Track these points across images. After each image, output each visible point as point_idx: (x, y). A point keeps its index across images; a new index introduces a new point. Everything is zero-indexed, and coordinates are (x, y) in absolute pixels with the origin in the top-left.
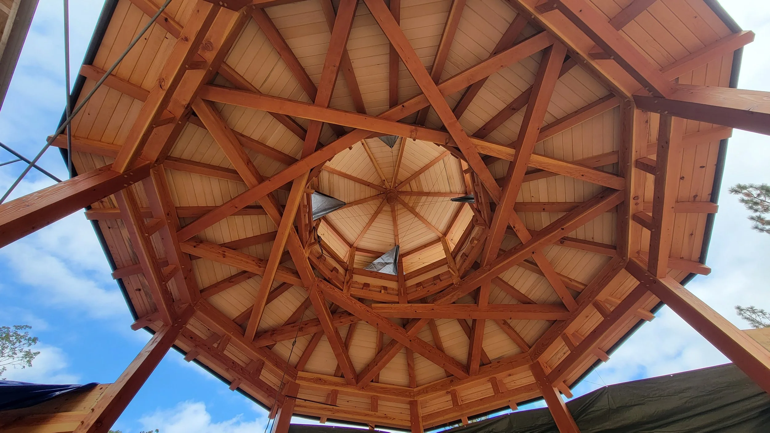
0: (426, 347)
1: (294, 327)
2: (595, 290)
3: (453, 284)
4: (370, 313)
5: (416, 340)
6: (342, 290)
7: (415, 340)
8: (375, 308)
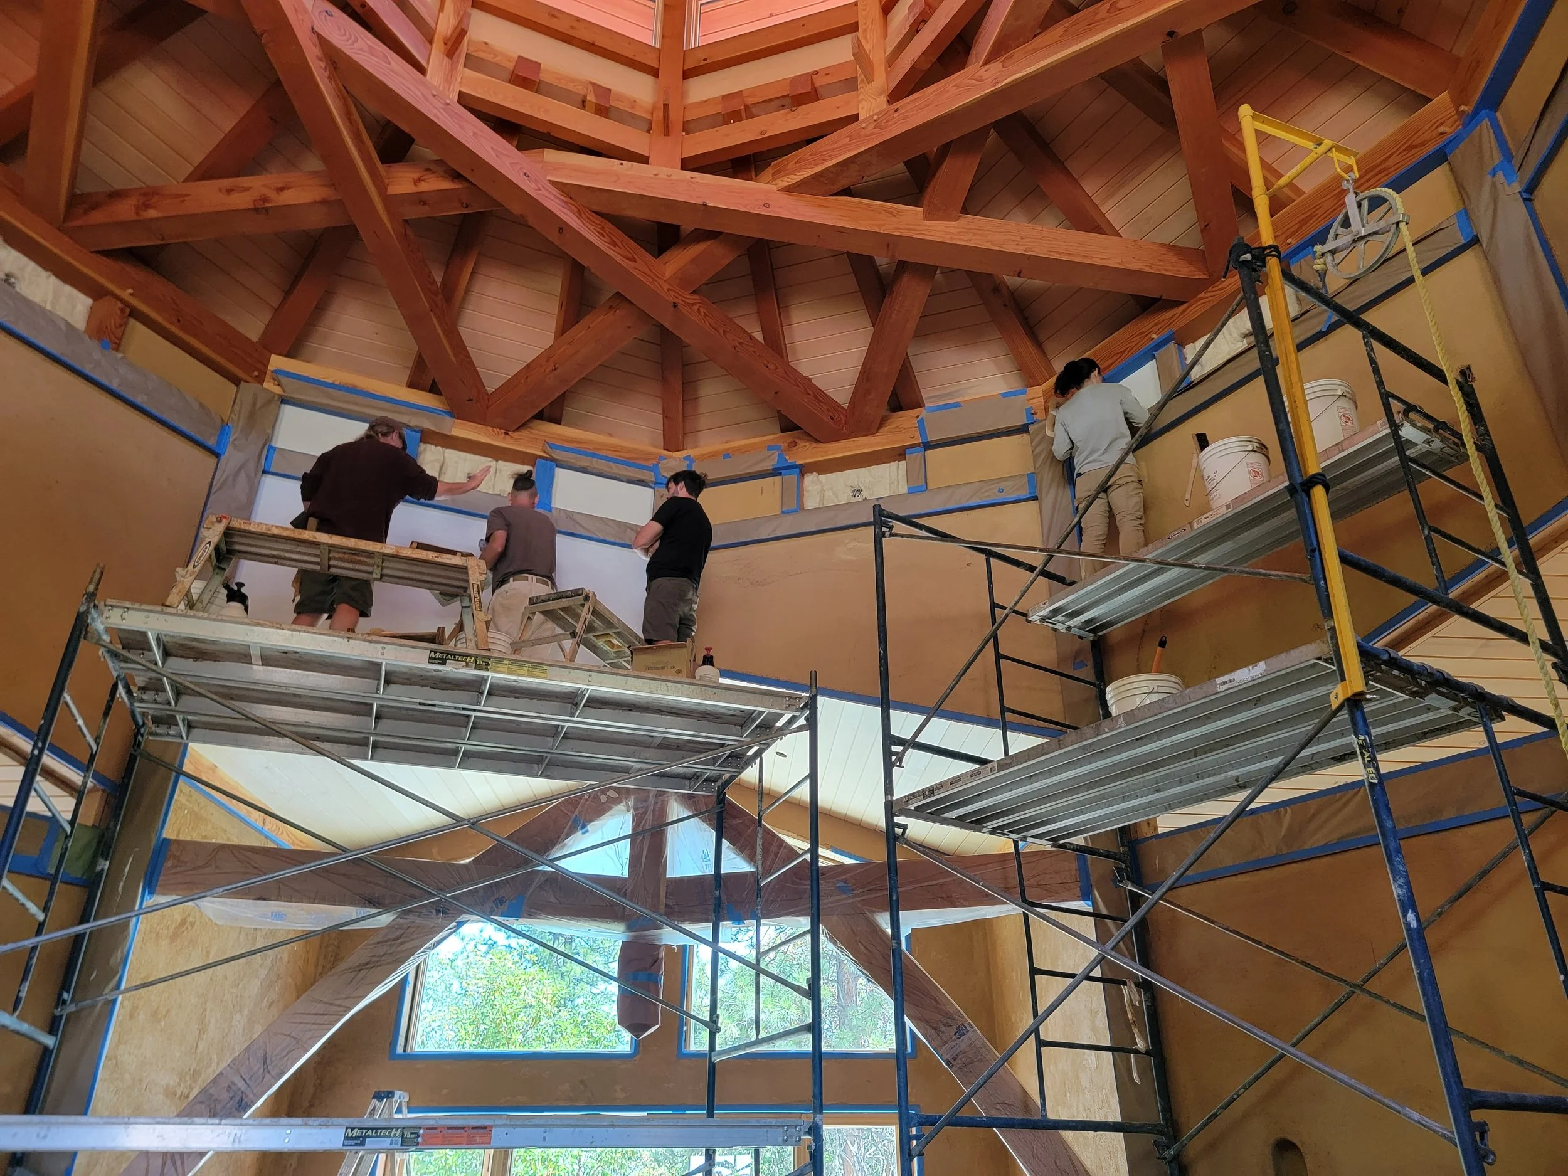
0: (725, 332)
1: (229, 191)
2: (1320, 212)
3: (855, 118)
4: (536, 181)
5: (696, 308)
6: (422, 70)
7: (693, 304)
8: (555, 169)
